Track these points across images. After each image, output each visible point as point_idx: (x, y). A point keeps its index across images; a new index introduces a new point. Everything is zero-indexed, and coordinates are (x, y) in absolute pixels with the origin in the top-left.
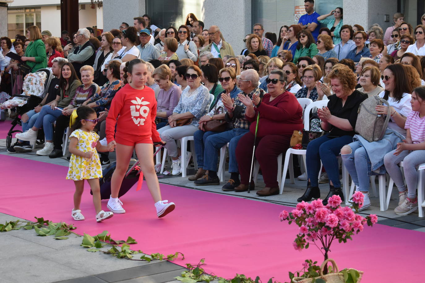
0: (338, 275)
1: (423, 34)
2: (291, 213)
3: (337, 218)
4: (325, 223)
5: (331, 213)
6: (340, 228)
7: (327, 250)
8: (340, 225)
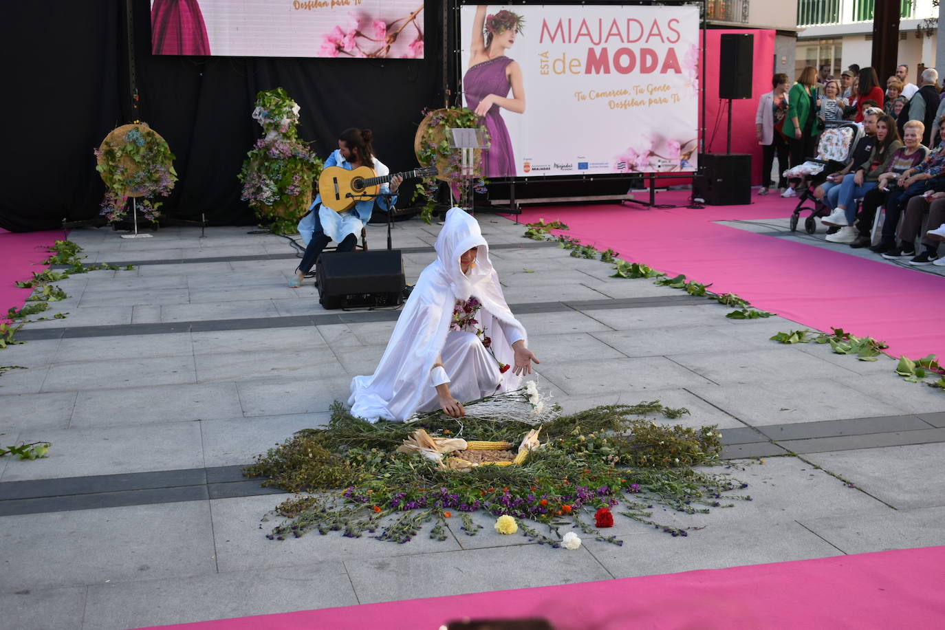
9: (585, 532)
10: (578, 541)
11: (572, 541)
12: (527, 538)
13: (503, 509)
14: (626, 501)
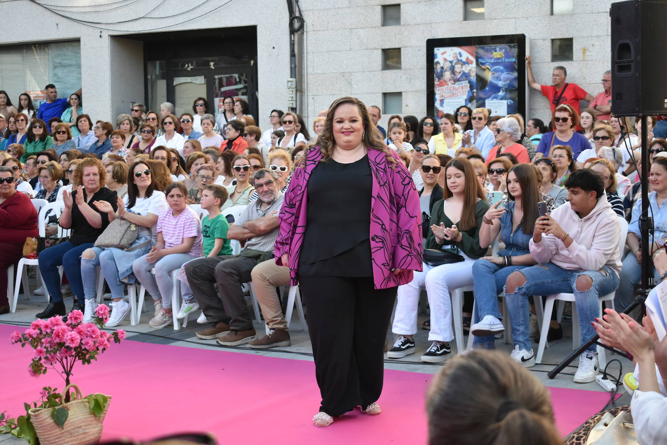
0: (83, 401)
1: (173, 124)
2: (25, 334)
3: (78, 336)
4: (64, 343)
5: (71, 331)
6: (83, 347)
7: (68, 374)
8: (82, 344)
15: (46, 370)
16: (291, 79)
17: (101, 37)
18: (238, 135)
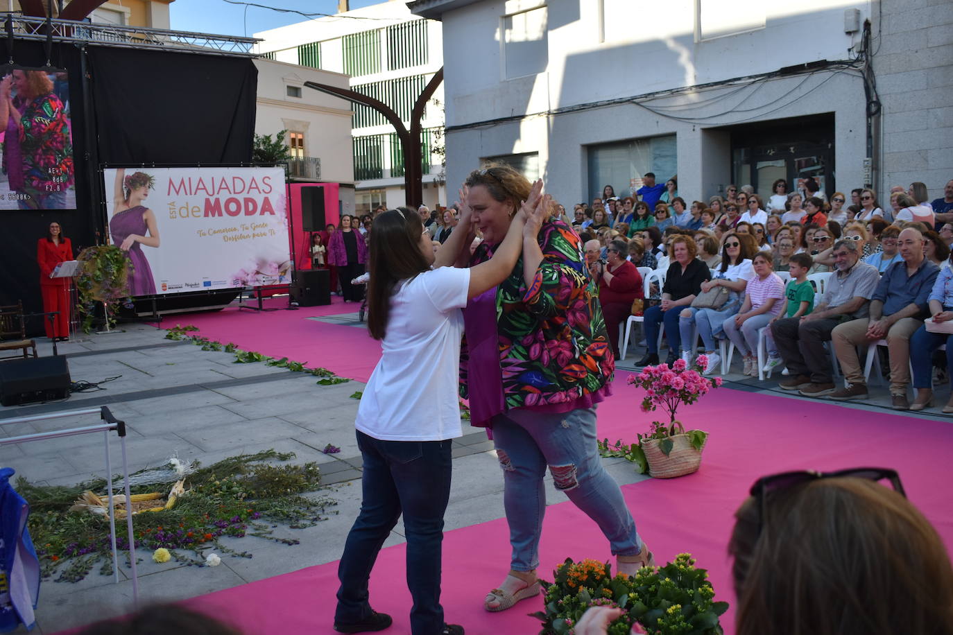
0: (685, 436)
1: (757, 203)
4: (671, 386)
5: (676, 376)
6: (686, 390)
7: (673, 412)
9: (223, 552)
10: (219, 559)
11: (214, 560)
12: (178, 563)
13: (158, 544)
14: (253, 524)
15: (654, 408)
16: (868, 159)
17: (694, 130)
18: (817, 210)
